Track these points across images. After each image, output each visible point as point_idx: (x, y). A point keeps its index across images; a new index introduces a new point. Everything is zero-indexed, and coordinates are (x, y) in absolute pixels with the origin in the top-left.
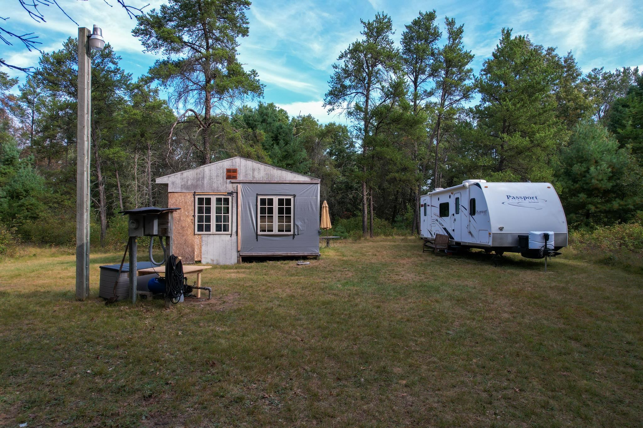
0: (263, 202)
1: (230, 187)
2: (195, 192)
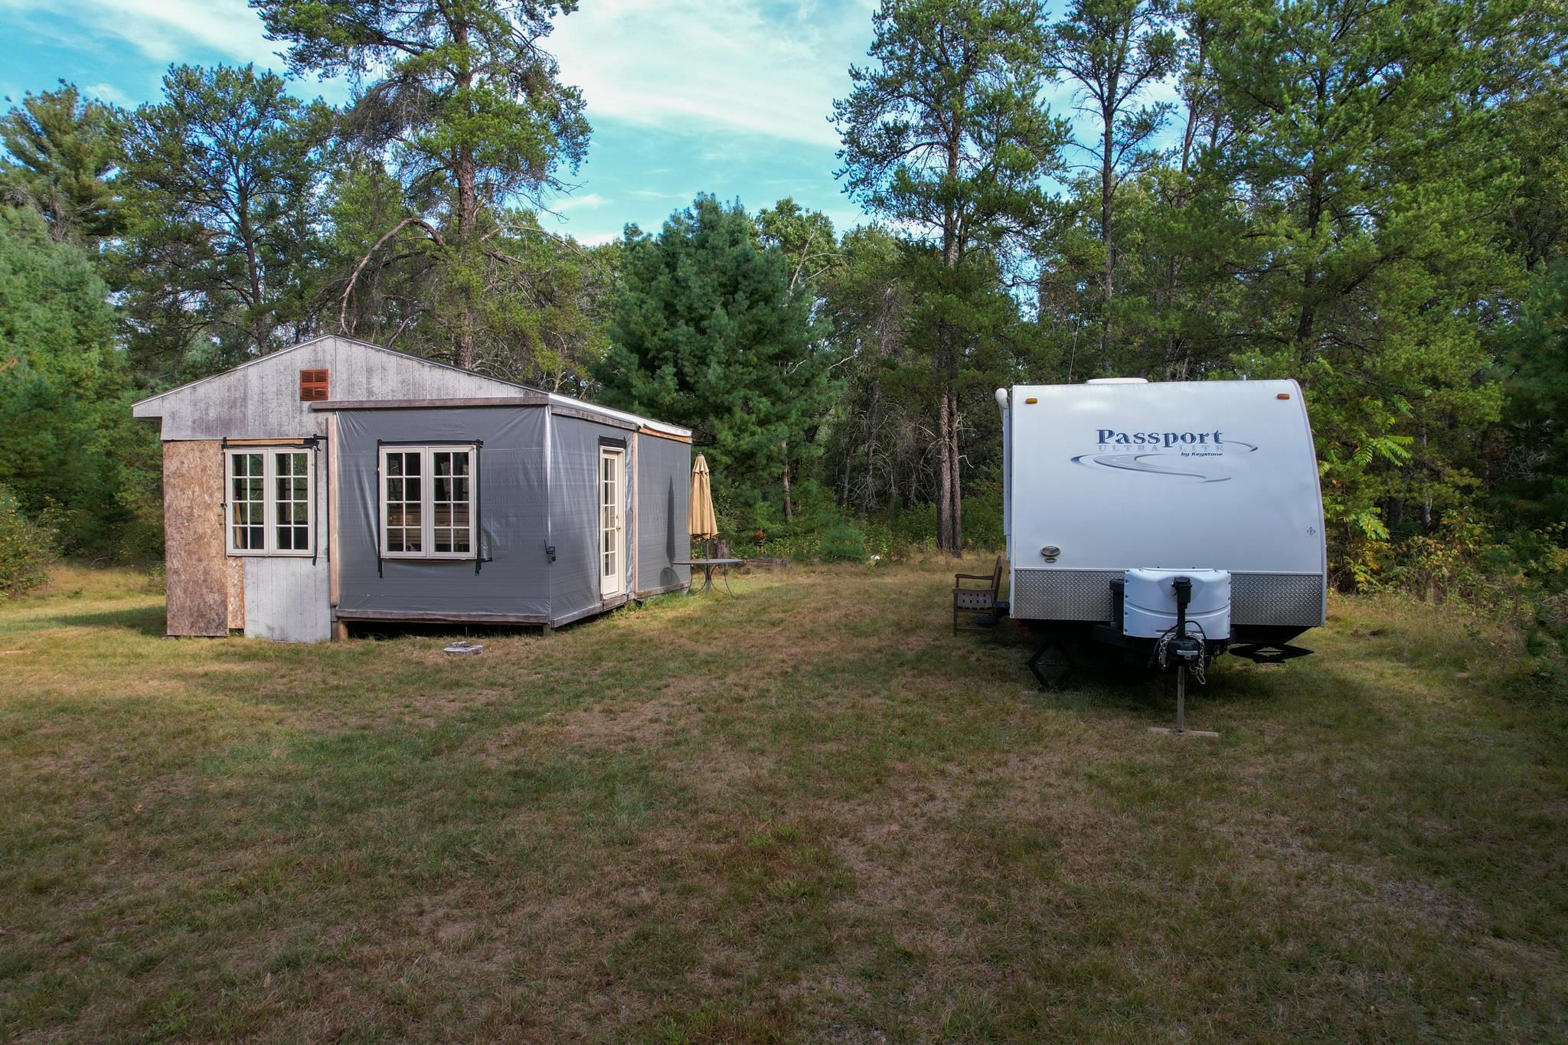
0: (394, 463)
1: (309, 423)
2: (225, 440)
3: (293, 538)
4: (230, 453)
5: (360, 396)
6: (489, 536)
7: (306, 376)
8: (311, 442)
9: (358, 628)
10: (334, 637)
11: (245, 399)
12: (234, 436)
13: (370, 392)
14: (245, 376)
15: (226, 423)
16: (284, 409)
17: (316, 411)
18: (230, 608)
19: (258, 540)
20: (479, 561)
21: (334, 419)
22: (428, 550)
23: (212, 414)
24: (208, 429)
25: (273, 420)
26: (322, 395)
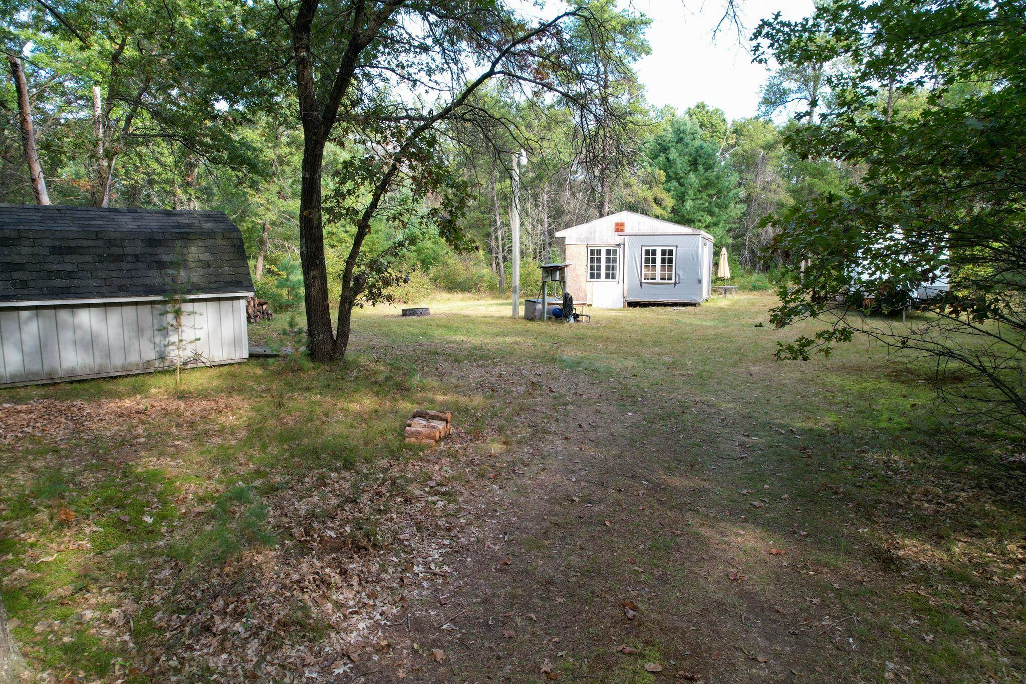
0: (647, 252)
1: (619, 240)
2: (588, 244)
3: (610, 276)
4: (589, 249)
5: (635, 231)
6: (679, 275)
7: (617, 224)
8: (618, 245)
9: (632, 304)
10: (624, 306)
11: (595, 231)
12: (591, 243)
13: (639, 230)
14: (595, 224)
15: (589, 239)
16: (609, 235)
17: (620, 235)
18: (588, 298)
19: (599, 276)
20: (675, 283)
21: (627, 238)
22: (658, 280)
23: (583, 236)
24: (582, 241)
25: (605, 238)
26: (622, 230)
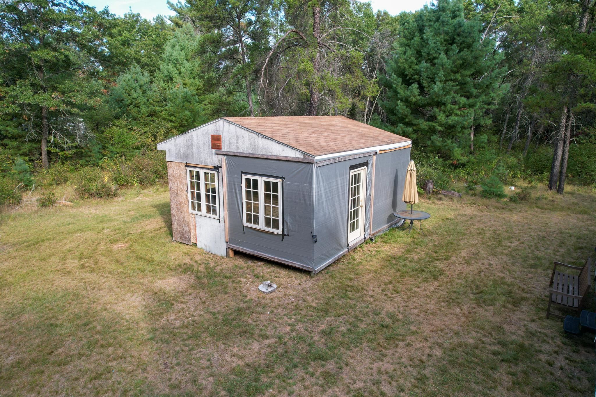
0: (248, 183)
1: (215, 160)
2: (186, 163)
3: (212, 210)
4: (188, 169)
5: (233, 150)
6: (287, 224)
7: (213, 138)
8: (216, 168)
9: (237, 253)
10: (228, 255)
11: (192, 146)
12: (189, 162)
13: (238, 148)
14: (192, 136)
15: (187, 156)
16: (206, 152)
17: (218, 154)
18: (192, 234)
19: (199, 208)
20: (283, 235)
21: (224, 159)
22: (262, 226)
23: (182, 151)
24: (181, 158)
25: (202, 156)
26: (219, 147)
